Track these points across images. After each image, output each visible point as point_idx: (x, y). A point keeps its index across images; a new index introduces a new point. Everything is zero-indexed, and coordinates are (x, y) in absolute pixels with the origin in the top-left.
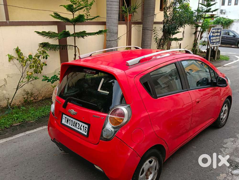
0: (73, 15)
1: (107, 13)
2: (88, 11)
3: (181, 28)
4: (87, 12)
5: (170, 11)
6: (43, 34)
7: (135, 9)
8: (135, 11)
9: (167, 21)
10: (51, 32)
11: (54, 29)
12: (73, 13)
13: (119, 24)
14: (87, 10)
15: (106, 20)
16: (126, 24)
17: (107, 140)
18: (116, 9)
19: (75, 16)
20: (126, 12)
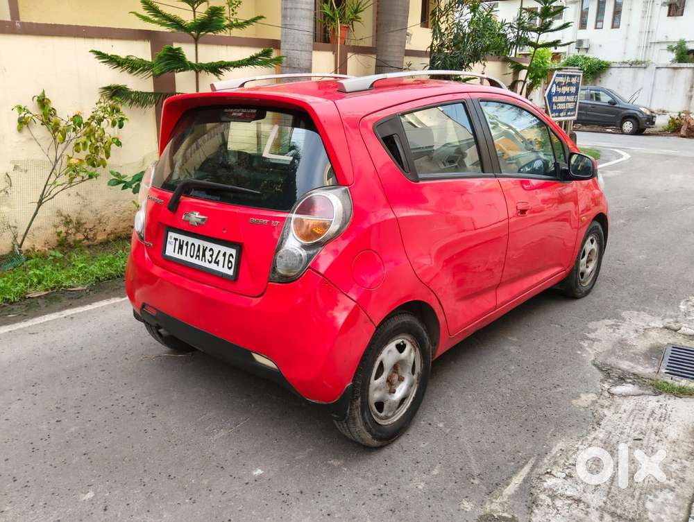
0: (194, 11)
1: (284, 17)
2: (233, 10)
3: (476, 64)
4: (231, 12)
5: (449, 22)
6: (113, 61)
7: (356, 11)
8: (357, 17)
9: (442, 45)
10: (134, 58)
11: (142, 51)
12: (193, 7)
13: (315, 49)
14: (230, 6)
15: (282, 35)
16: (334, 51)
17: (286, 280)
18: (308, 7)
19: (198, 16)
20: (333, 20)
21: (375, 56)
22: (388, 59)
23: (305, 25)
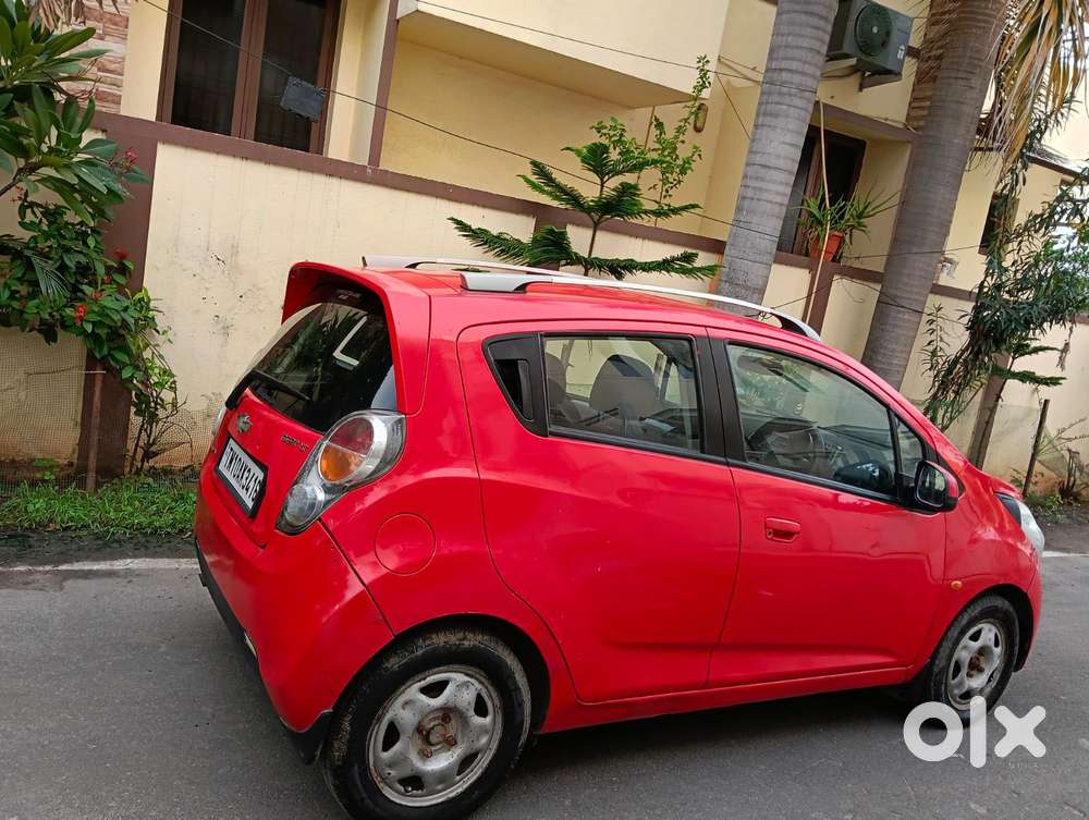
0: (602, 186)
1: (739, 209)
2: (667, 191)
3: (1056, 327)
4: (664, 193)
5: (1021, 252)
6: (479, 236)
7: (860, 216)
8: (860, 224)
9: (998, 287)
10: (508, 237)
11: (521, 229)
12: (602, 180)
13: (777, 261)
14: (664, 184)
15: (730, 236)
16: (812, 269)
17: (294, 531)
18: (779, 199)
19: (608, 192)
20: (820, 223)
21: (879, 287)
22: (899, 294)
23: (769, 225)
